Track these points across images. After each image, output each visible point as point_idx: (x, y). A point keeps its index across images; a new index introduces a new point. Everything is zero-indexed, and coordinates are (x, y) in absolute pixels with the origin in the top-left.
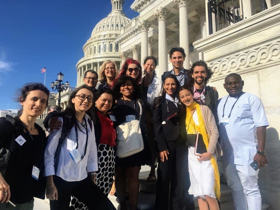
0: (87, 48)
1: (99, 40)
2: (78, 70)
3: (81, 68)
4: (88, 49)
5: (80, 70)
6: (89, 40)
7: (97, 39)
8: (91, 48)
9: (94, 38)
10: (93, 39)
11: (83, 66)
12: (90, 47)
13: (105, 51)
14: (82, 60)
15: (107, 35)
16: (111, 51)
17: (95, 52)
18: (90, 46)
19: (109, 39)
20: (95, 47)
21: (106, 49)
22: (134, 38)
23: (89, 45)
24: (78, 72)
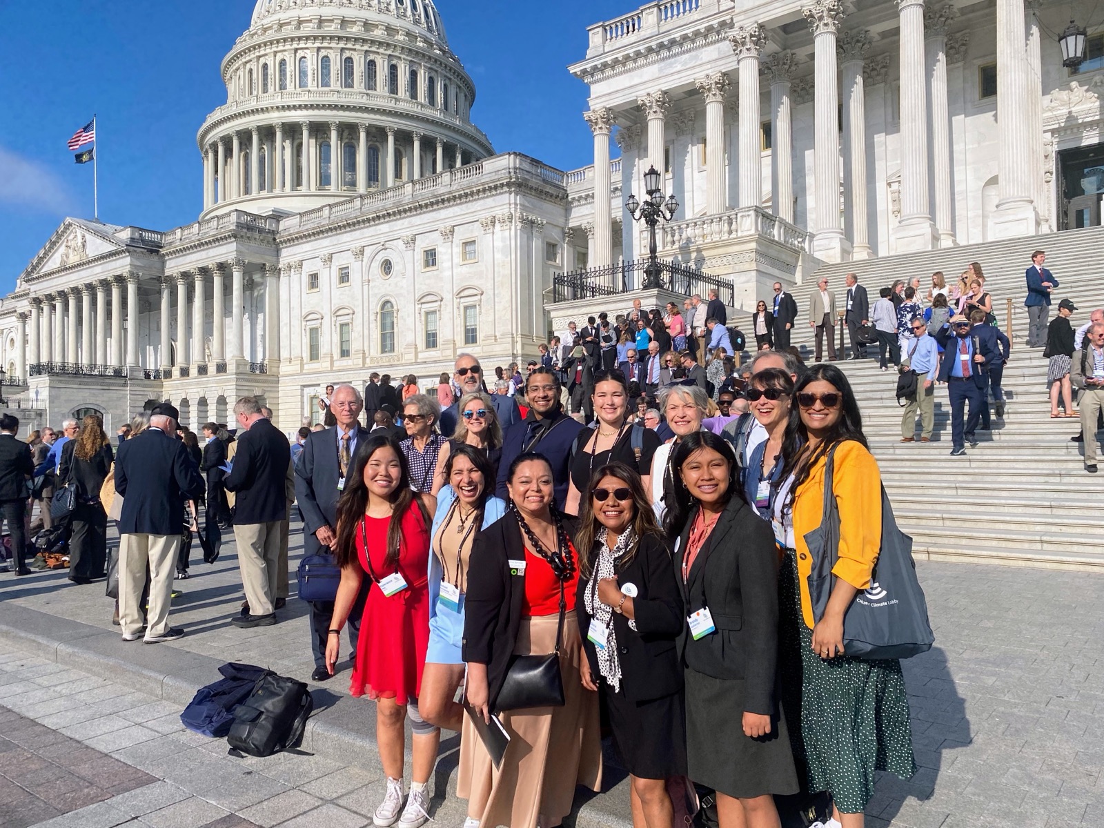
0: (237, 69)
1: (278, 41)
2: (207, 152)
3: (214, 146)
4: (240, 72)
5: (211, 155)
6: (243, 38)
7: (270, 35)
8: (251, 71)
9: (259, 32)
10: (256, 33)
11: (222, 138)
12: (245, 68)
13: (302, 84)
14: (217, 115)
15: (310, 21)
16: (325, 83)
17: (265, 85)
18: (246, 63)
19: (315, 38)
20: (265, 66)
21: (306, 75)
22: (655, 67)
23: (244, 60)
24: (205, 162)
